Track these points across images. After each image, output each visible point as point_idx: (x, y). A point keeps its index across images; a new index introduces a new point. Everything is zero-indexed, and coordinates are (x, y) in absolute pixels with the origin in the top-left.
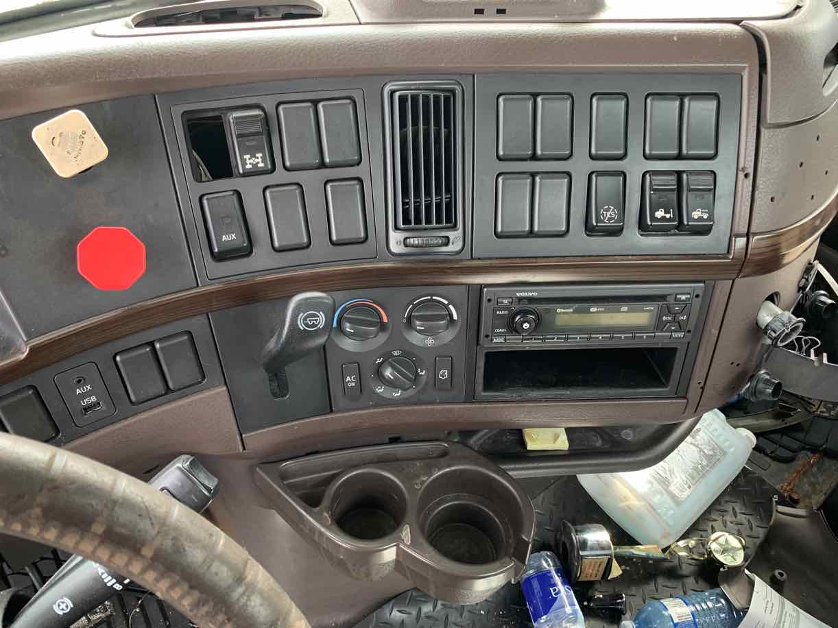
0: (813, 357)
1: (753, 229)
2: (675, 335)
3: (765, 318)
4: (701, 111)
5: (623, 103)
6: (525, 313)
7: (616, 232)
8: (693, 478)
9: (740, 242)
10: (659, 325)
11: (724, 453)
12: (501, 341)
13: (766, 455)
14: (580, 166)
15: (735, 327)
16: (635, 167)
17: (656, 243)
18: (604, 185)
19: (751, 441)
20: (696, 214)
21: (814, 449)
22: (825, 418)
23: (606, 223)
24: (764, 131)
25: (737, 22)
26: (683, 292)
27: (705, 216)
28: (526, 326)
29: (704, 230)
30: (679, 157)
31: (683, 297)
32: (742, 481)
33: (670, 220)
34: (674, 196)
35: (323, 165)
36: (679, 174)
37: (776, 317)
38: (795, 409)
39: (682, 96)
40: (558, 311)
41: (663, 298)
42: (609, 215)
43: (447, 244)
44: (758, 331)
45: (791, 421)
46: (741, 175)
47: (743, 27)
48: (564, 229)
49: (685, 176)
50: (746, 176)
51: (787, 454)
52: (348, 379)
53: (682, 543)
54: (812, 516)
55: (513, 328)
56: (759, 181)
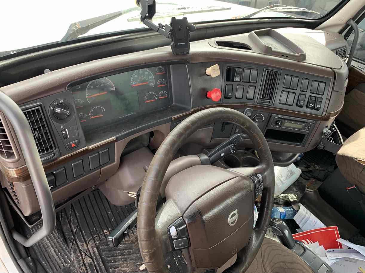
0: (331, 142)
1: (327, 111)
2: (307, 131)
3: (325, 131)
4: (322, 85)
5: (308, 81)
6: (279, 121)
7: (302, 107)
8: (286, 178)
9: (324, 113)
10: (304, 128)
11: (295, 173)
12: (272, 126)
13: (302, 177)
14: (298, 92)
15: (318, 132)
16: (308, 94)
17: (308, 110)
18: (302, 97)
19: (300, 172)
20: (318, 106)
21: (315, 178)
22: (318, 170)
23: (301, 105)
24: (333, 92)
25: (331, 68)
26: (311, 122)
27: (319, 107)
28: (279, 124)
29: (318, 110)
30: (316, 94)
31: (311, 123)
32: (296, 183)
33: (313, 106)
34: (314, 101)
35: (249, 82)
36: (316, 97)
37: (327, 131)
38: (311, 166)
39: (319, 82)
40: (286, 122)
41: (306, 122)
42: (302, 103)
43: (269, 103)
44: (322, 133)
45: (309, 169)
46: (327, 100)
47: (332, 70)
48: (292, 104)
49: (317, 98)
50: (328, 100)
51: (308, 178)
52: (237, 130)
53: (282, 195)
54: (315, 192)
55: (276, 124)
56: (330, 102)
